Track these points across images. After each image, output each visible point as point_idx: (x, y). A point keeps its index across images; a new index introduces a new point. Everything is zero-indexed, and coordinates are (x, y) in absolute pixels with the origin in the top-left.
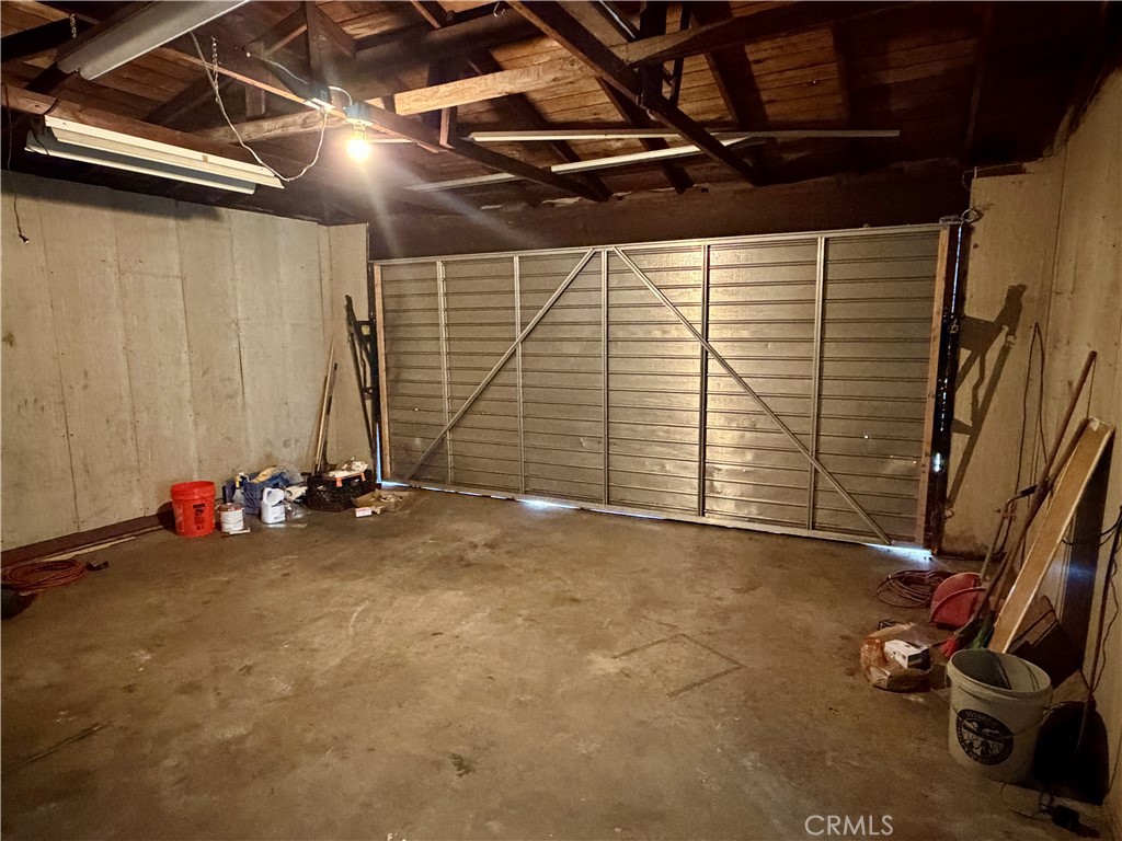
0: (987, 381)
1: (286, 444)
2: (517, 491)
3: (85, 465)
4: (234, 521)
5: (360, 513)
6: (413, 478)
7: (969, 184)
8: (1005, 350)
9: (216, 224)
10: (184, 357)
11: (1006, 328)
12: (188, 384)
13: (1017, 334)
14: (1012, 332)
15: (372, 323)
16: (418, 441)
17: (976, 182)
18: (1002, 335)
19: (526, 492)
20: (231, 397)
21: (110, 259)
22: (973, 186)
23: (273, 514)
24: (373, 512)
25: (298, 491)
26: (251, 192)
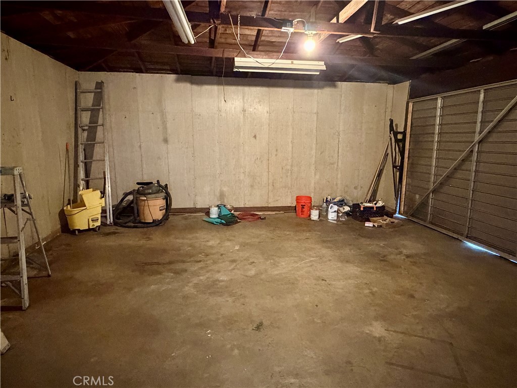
1: (355, 188)
2: (462, 235)
3: (273, 183)
4: (315, 215)
5: (367, 224)
6: (412, 215)
9: (336, 90)
10: (314, 146)
12: (314, 157)
15: (404, 133)
16: (417, 196)
19: (467, 237)
20: (332, 164)
21: (290, 107)
23: (332, 216)
24: (374, 226)
25: (347, 209)
26: (318, 73)
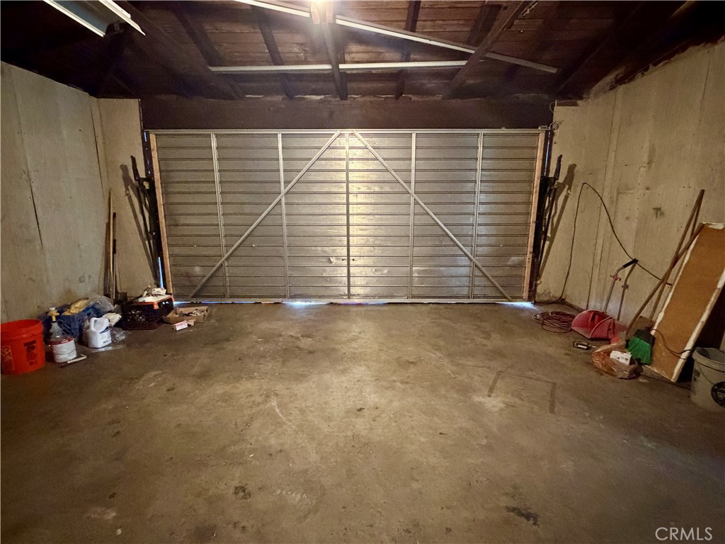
0: (558, 213)
2: (279, 297)
5: (178, 327)
7: (553, 109)
8: (566, 197)
11: (567, 186)
13: (572, 189)
14: (569, 189)
15: (150, 179)
16: (198, 269)
17: (556, 108)
18: (566, 189)
19: (291, 297)
20: (30, 241)
22: (555, 110)
23: (101, 340)
24: (189, 325)
25: (115, 317)
